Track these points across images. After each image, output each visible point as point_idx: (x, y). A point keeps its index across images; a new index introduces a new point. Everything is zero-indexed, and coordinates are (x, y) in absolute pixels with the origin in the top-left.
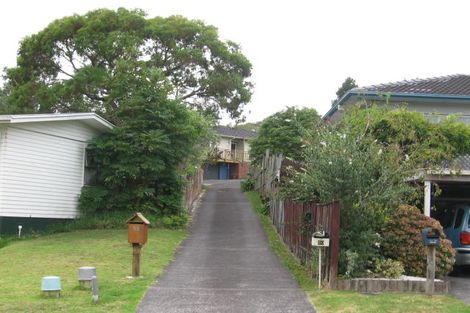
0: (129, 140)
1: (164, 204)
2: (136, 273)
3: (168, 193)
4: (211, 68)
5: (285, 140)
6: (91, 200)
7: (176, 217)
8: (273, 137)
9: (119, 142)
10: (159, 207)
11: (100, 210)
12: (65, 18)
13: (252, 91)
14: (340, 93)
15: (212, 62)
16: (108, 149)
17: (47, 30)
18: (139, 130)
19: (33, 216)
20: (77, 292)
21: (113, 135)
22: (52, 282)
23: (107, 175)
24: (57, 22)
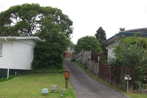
0: (48, 45)
1: (58, 66)
2: (66, 87)
3: (59, 62)
4: (60, 23)
5: (85, 46)
6: (36, 64)
7: (62, 70)
8: (81, 45)
9: (45, 46)
10: (56, 67)
11: (38, 67)
12: (15, 6)
13: (73, 30)
14: (98, 31)
15: (60, 21)
16: (42, 48)
17: (9, 9)
18: (51, 42)
19: (19, 69)
20: (52, 94)
21: (43, 44)
22: (45, 90)
23: (41, 56)
24: (12, 7)
